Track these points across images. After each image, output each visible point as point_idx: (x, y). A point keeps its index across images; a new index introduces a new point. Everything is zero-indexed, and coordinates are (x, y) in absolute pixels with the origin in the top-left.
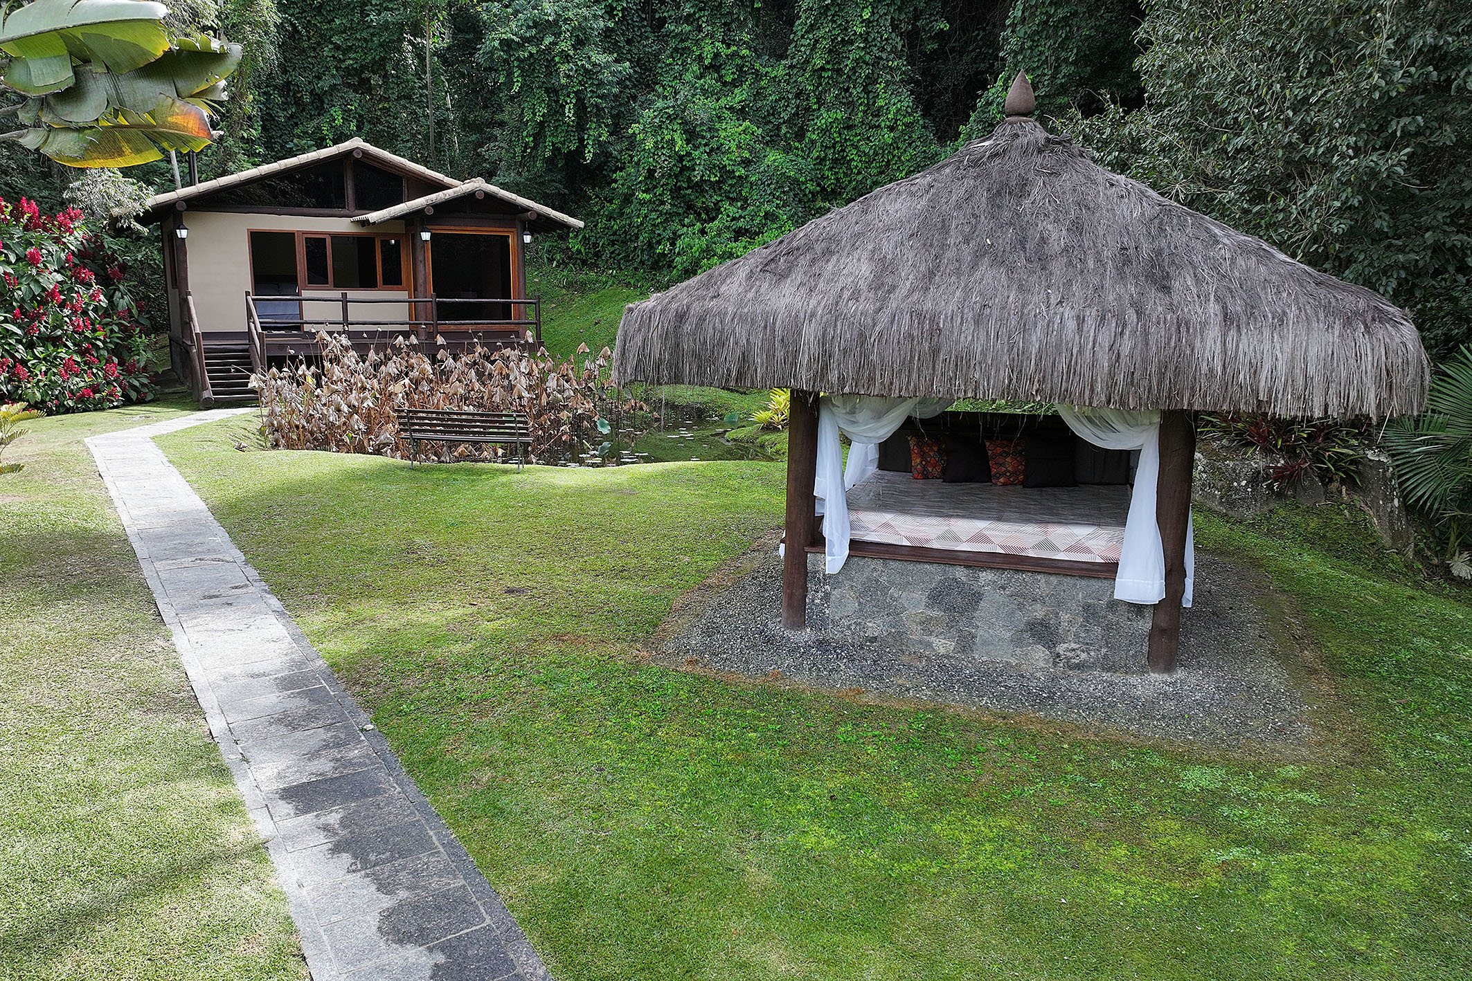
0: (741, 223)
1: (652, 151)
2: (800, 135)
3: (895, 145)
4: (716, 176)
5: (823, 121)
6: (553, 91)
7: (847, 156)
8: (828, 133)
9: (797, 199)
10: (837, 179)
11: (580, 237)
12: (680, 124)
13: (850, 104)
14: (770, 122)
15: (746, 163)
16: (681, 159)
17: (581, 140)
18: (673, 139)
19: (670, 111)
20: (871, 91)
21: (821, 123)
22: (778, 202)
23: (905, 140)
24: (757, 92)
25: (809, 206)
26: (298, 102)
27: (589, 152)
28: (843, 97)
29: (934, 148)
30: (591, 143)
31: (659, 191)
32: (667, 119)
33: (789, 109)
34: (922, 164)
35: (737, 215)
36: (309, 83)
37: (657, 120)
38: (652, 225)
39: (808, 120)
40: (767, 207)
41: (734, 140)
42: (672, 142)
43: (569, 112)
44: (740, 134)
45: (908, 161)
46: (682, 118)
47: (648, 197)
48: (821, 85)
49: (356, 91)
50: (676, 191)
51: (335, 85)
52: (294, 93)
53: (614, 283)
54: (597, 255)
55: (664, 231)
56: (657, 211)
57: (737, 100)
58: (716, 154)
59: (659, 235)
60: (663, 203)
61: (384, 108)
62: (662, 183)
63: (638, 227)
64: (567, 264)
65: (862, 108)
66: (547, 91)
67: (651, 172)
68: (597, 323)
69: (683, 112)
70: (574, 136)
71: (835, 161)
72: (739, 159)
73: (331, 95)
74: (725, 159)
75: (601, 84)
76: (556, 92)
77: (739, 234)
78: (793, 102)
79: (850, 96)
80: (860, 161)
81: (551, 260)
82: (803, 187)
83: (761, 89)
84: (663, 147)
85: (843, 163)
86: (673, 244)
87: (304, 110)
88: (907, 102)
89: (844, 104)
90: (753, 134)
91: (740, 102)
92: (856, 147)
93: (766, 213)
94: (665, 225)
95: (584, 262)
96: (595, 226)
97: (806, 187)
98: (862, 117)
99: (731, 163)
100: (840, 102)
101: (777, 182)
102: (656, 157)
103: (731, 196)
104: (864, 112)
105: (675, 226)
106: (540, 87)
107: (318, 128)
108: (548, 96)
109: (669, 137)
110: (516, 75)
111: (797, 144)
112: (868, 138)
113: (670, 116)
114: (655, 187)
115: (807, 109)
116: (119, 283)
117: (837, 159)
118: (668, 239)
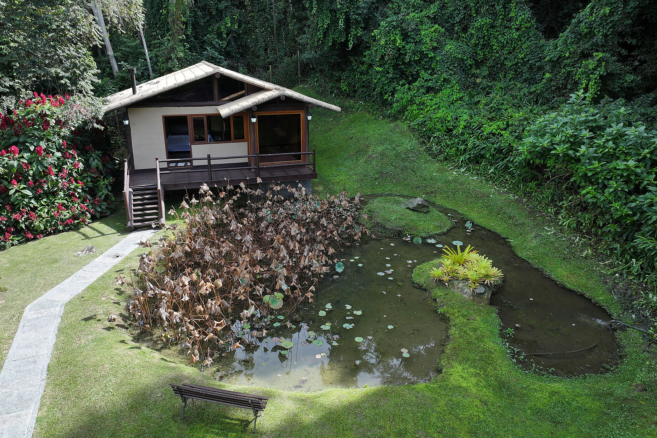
0: (430, 84)
1: (384, 45)
2: (465, 30)
3: (519, 39)
4: (418, 57)
5: (479, 24)
6: (333, 12)
7: (491, 42)
8: (481, 30)
9: (462, 69)
10: (484, 55)
11: (347, 83)
12: (400, 30)
13: (495, 14)
14: (449, 22)
15: (435, 49)
16: (399, 49)
17: (347, 37)
18: (395, 39)
19: (395, 23)
20: (507, 7)
21: (477, 25)
22: (451, 72)
23: (525, 36)
24: (443, 5)
25: (468, 73)
26: (210, 14)
27: (351, 44)
28: (491, 10)
29: (542, 42)
30: (352, 39)
31: (387, 66)
32: (393, 28)
33: (460, 15)
34: (535, 50)
35: (428, 78)
36: (216, 4)
37: (387, 29)
38: (382, 84)
39: (470, 22)
40: (445, 75)
41: (429, 37)
42: (395, 41)
43: (341, 24)
44: (432, 33)
45: (526, 48)
46: (401, 27)
47: (380, 69)
48: (479, 3)
49: (238, 8)
50: (396, 67)
51: (227, 6)
52: (209, 10)
53: (362, 109)
54: (355, 91)
55: (388, 87)
56: (386, 76)
57: (432, 12)
58: (419, 44)
59: (386, 89)
60: (388, 73)
61: (252, 16)
62: (388, 63)
63: (375, 84)
64: (340, 96)
65: (501, 17)
66: (330, 11)
67: (383, 57)
68: (351, 139)
69: (402, 23)
70: (344, 34)
71: (484, 45)
72: (431, 47)
73: (226, 11)
74: (423, 47)
75: (358, 8)
76: (335, 11)
77: (429, 90)
78: (462, 12)
79: (495, 9)
80: (498, 46)
81: (332, 93)
82: (466, 63)
83: (445, 3)
84: (390, 43)
85: (488, 46)
86: (393, 95)
87: (213, 18)
88: (528, 14)
89: (491, 14)
90: (439, 32)
91: (433, 13)
92: (496, 38)
93: (444, 79)
94: (389, 84)
95: (348, 95)
96: (354, 77)
97: (467, 62)
98: (501, 22)
99: (427, 50)
100: (489, 13)
101: (452, 61)
102: (386, 49)
103: (426, 67)
104: (502, 19)
105: (394, 85)
106: (327, 9)
107: (219, 28)
108: (331, 14)
109: (393, 38)
110: (314, 3)
111: (463, 35)
112: (504, 34)
113: (394, 26)
114: (385, 64)
115: (470, 15)
116: (92, 153)
117: (485, 44)
118: (390, 92)
